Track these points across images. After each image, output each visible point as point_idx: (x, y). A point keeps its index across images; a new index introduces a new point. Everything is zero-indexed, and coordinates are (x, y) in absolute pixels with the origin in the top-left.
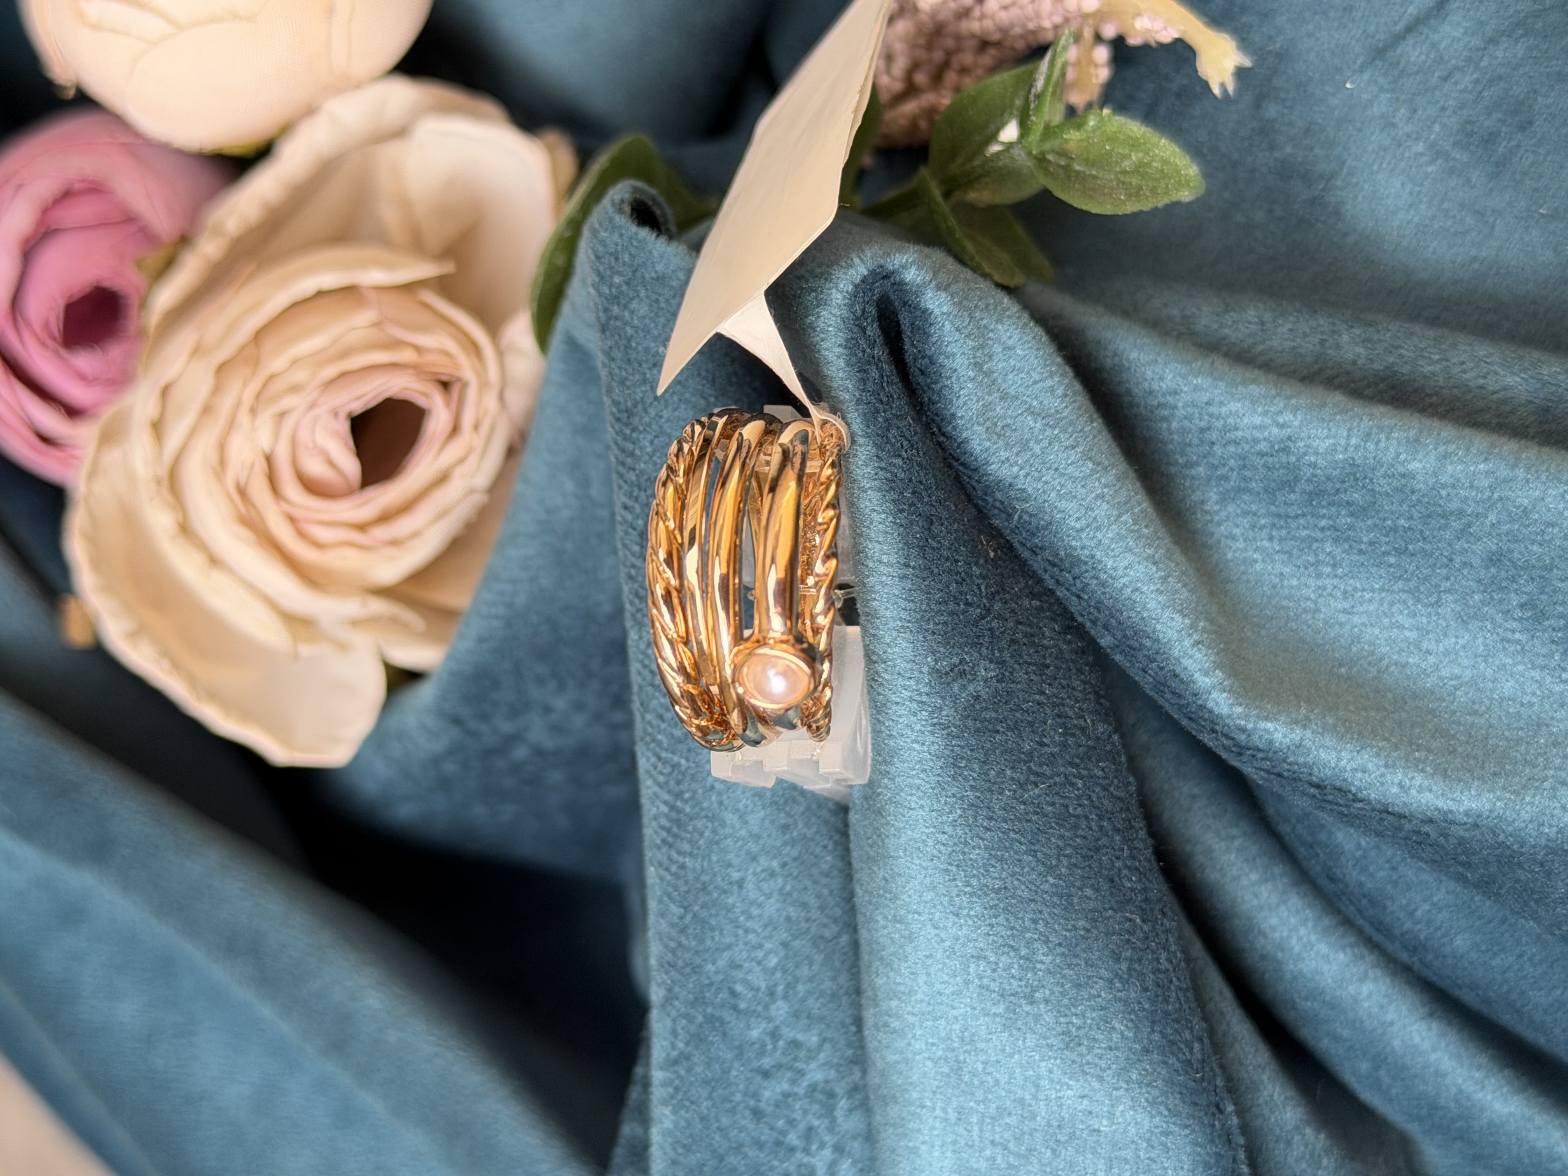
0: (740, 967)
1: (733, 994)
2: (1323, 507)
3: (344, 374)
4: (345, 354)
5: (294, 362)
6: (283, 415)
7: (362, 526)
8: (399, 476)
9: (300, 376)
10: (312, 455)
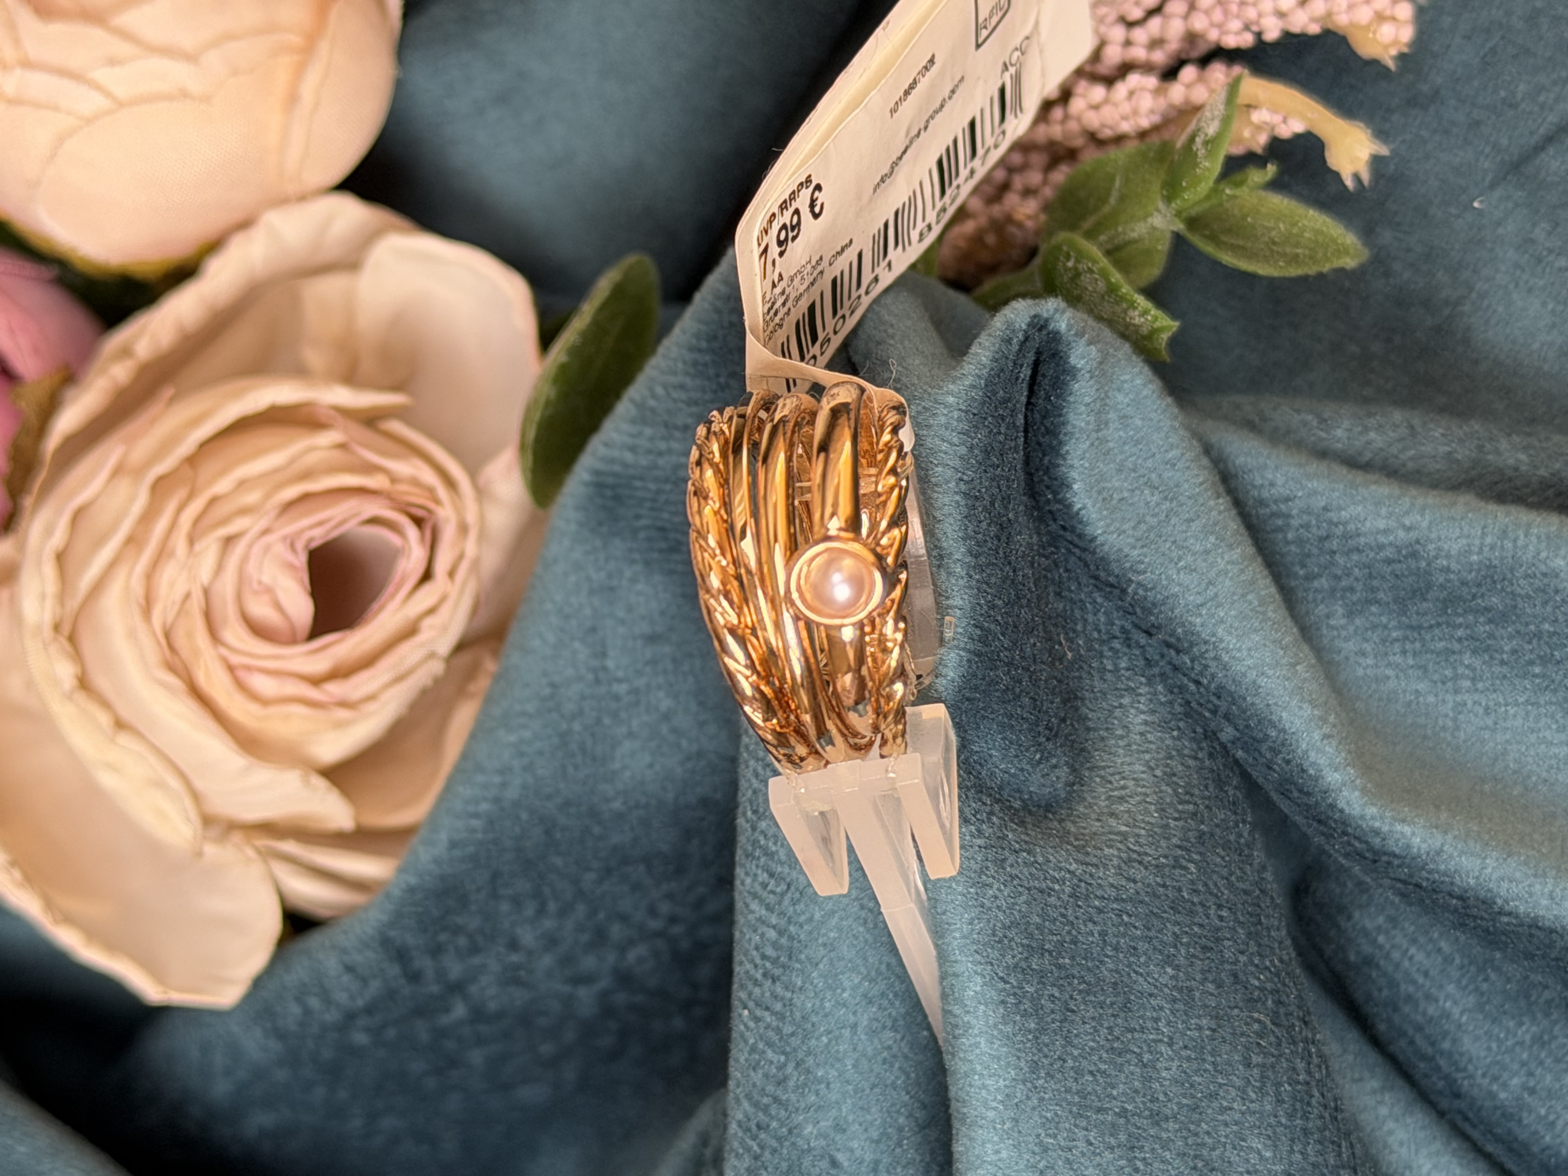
4: (306, 476)
5: (242, 484)
6: (229, 541)
7: (316, 681)
8: (358, 624)
9: (251, 498)
10: (256, 593)
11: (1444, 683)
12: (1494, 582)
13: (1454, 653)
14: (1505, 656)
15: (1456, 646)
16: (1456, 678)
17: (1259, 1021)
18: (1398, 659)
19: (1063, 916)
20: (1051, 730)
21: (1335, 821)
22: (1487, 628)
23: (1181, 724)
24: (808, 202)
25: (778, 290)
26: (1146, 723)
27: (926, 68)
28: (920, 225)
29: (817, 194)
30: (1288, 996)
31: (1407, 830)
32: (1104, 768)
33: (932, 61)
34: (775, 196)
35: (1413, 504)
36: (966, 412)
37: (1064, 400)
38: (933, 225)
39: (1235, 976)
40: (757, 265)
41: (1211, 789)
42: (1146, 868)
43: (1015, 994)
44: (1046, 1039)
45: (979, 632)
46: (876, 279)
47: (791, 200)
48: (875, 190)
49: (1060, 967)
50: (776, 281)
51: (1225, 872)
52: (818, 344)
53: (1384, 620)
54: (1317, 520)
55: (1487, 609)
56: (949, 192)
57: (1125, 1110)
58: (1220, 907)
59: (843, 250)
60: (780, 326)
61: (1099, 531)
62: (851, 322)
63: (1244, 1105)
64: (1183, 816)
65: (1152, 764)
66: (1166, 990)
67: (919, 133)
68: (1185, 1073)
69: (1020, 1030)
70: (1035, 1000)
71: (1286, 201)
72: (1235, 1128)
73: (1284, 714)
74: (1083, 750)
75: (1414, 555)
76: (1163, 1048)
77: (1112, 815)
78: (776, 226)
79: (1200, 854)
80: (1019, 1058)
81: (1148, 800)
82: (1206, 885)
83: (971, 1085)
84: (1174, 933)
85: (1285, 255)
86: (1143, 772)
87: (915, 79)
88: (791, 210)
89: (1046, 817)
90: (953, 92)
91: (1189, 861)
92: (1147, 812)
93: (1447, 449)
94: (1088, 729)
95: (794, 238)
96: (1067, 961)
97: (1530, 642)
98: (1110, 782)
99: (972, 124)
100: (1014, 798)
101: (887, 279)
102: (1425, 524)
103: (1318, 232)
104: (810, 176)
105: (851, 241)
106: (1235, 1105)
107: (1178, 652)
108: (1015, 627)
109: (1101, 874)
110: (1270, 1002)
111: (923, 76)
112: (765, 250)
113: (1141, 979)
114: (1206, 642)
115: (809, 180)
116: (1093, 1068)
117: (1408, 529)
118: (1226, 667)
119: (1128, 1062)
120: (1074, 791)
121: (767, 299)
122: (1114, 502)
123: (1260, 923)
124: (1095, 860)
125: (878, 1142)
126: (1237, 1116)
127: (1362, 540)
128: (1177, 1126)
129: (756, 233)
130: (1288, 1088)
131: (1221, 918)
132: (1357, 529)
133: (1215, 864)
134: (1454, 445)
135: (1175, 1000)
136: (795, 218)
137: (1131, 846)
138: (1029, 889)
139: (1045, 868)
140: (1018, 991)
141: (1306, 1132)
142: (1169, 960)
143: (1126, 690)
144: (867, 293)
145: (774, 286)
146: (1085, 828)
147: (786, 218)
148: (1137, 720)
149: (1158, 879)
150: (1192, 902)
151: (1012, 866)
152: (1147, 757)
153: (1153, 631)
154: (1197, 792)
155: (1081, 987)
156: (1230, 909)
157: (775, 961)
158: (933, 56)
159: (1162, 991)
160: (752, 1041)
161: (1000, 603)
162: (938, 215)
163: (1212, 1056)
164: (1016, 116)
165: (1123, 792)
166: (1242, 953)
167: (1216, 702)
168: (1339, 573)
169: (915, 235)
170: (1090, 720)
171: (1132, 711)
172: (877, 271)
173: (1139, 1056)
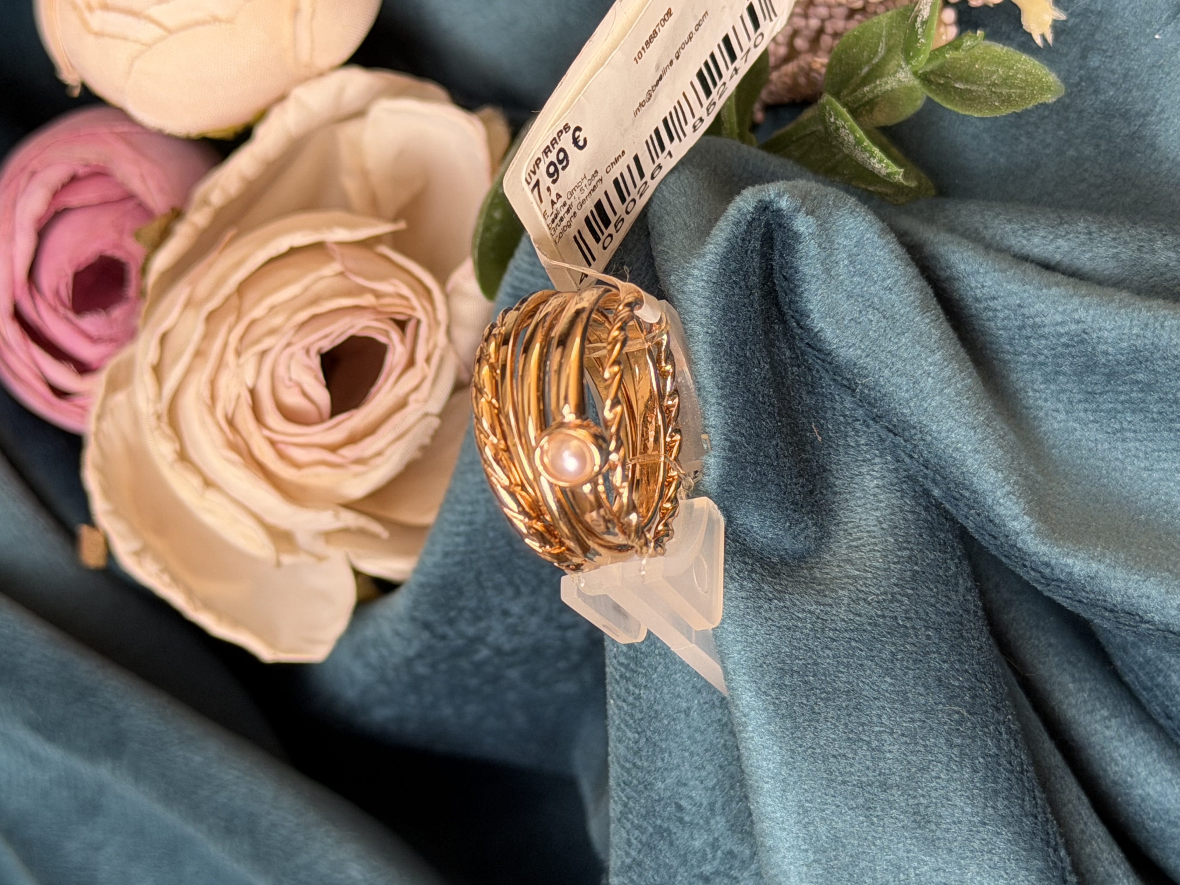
0: (685, 785)
1: (679, 808)
2: (1120, 386)
3: (315, 317)
4: (315, 301)
5: (272, 309)
6: (263, 354)
7: (333, 448)
8: (363, 404)
9: (277, 321)
10: (289, 387)
11: (1114, 434)
12: (1141, 363)
13: (1119, 412)
14: (1155, 416)
15: (1120, 407)
16: (1122, 430)
17: (958, 712)
18: (1082, 414)
19: (805, 645)
20: (797, 504)
21: (1017, 557)
22: (1140, 395)
23: (904, 486)
24: (571, 141)
25: (558, 205)
26: (878, 487)
27: (664, 20)
28: (691, 121)
29: (577, 134)
30: (983, 690)
31: (1070, 561)
32: (846, 523)
33: (669, 13)
34: (538, 146)
35: (1081, 303)
36: (707, 282)
37: (793, 257)
38: (705, 117)
39: (940, 680)
40: (532, 197)
41: (924, 536)
42: (870, 604)
43: (774, 703)
44: (799, 734)
45: (728, 444)
46: (660, 167)
47: (553, 145)
48: (636, 114)
49: (806, 682)
50: (555, 200)
51: (933, 600)
52: (612, 226)
53: (1069, 386)
54: (1015, 315)
55: (1137, 382)
56: (714, 91)
57: (861, 782)
58: (927, 628)
59: (617, 160)
60: (569, 226)
61: (835, 346)
62: (641, 203)
63: (948, 775)
64: (901, 560)
65: (881, 519)
66: (887, 695)
67: (671, 63)
68: (904, 754)
69: (780, 727)
70: (790, 705)
71: (1006, 48)
72: (942, 792)
73: (975, 479)
74: (831, 510)
75: (1082, 342)
76: (885, 736)
77: (850, 561)
78: (543, 166)
79: (913, 589)
80: (781, 748)
81: (876, 548)
82: (917, 612)
83: (751, 766)
84: (892, 652)
85: (999, 95)
86: (875, 526)
87: (655, 30)
88: (555, 152)
89: (799, 566)
90: (699, 25)
91: (903, 595)
92: (875, 559)
93: (1115, 250)
94: (835, 493)
95: (564, 168)
96: (811, 678)
97: (1171, 406)
98: (851, 534)
99: (726, 40)
100: (773, 555)
101: (669, 164)
102: (1089, 319)
103: (1028, 73)
104: (567, 124)
105: (623, 152)
106: (942, 776)
107: (895, 435)
108: (758, 436)
109: (834, 612)
110: (967, 698)
111: (663, 26)
112: (537, 183)
113: (867, 688)
114: (915, 428)
115: (566, 128)
116: (835, 753)
117: (1078, 322)
118: (929, 445)
119: (861, 747)
120: (823, 543)
121: (549, 213)
122: (846, 322)
123: (962, 636)
124: (830, 601)
125: (713, 788)
126: (944, 784)
127: (1046, 330)
128: (899, 793)
129: (523, 176)
130: (982, 760)
131: (928, 637)
132: (1042, 321)
133: (925, 596)
134: (1120, 247)
135: (894, 701)
136: (561, 156)
137: (859, 587)
138: (779, 627)
139: (792, 611)
140: (777, 702)
141: (996, 792)
142: (888, 672)
143: (864, 461)
144: (652, 178)
145: (553, 203)
146: (827, 573)
147: (552, 157)
148: (871, 484)
149: (879, 612)
150: (906, 627)
151: (766, 611)
152: (878, 514)
153: (878, 419)
154: (913, 540)
155: (823, 696)
156: (936, 629)
157: (627, 667)
158: (670, 9)
159: (884, 696)
160: (617, 722)
161: (744, 420)
162: (708, 110)
163: (923, 740)
164: (771, 20)
165: (859, 542)
166: (945, 662)
167: (925, 471)
168: (1034, 352)
169: (688, 129)
170: (836, 486)
171: (868, 477)
172: (657, 162)
173: (868, 743)
